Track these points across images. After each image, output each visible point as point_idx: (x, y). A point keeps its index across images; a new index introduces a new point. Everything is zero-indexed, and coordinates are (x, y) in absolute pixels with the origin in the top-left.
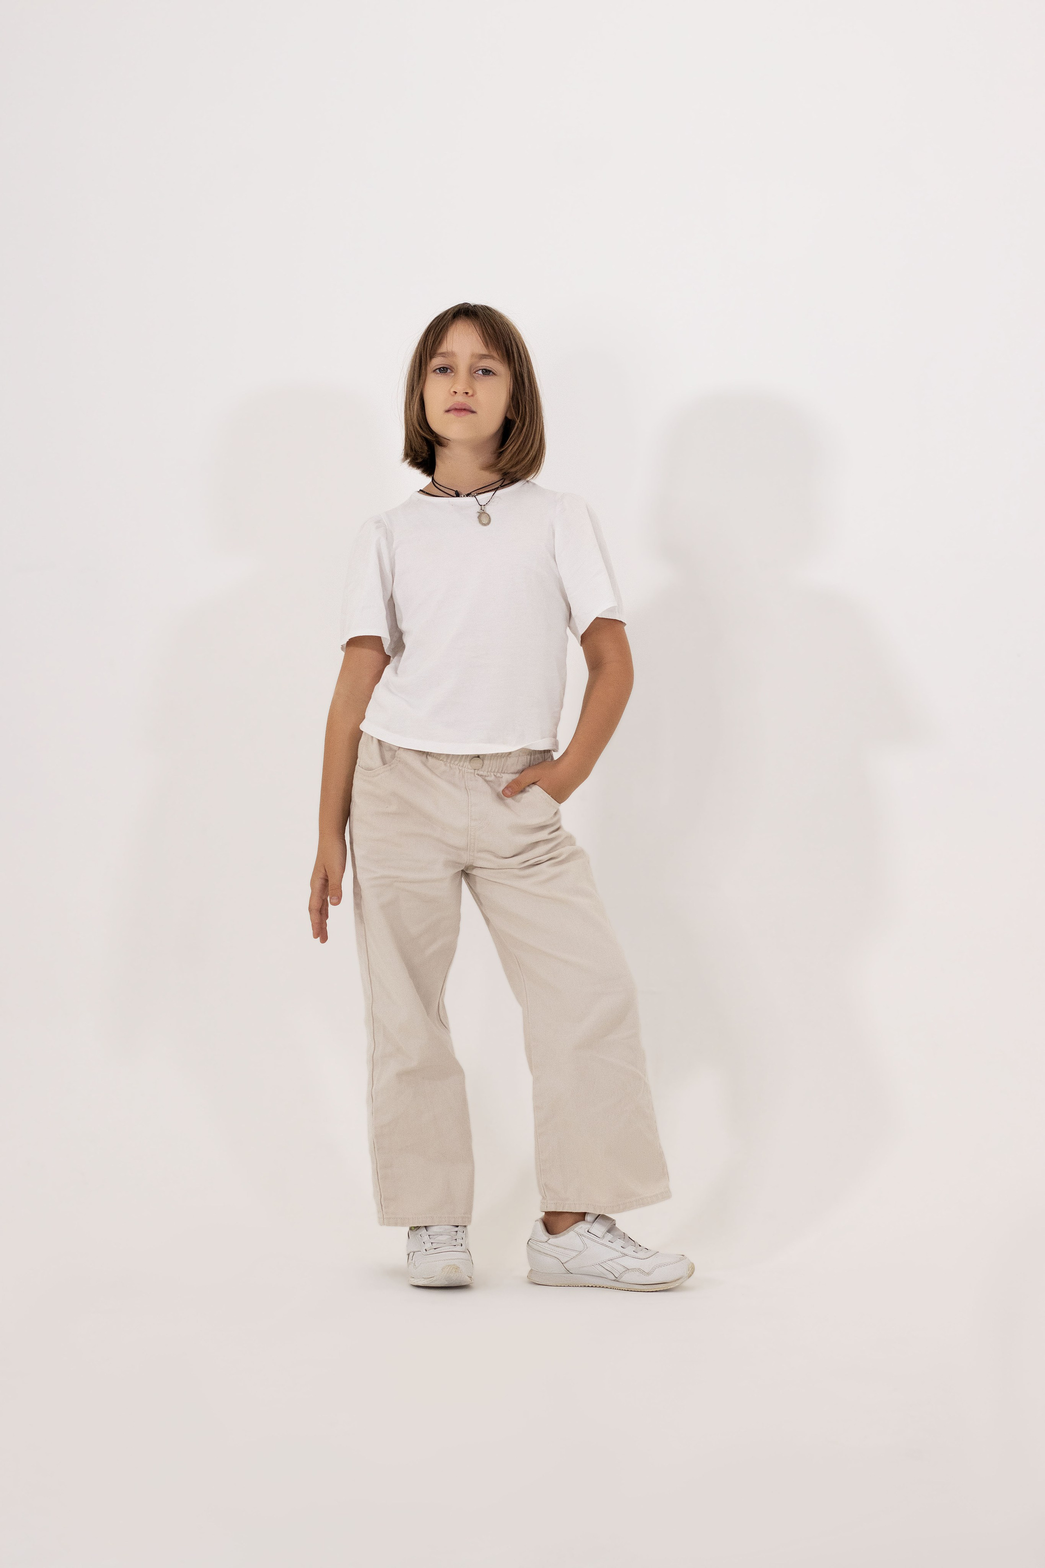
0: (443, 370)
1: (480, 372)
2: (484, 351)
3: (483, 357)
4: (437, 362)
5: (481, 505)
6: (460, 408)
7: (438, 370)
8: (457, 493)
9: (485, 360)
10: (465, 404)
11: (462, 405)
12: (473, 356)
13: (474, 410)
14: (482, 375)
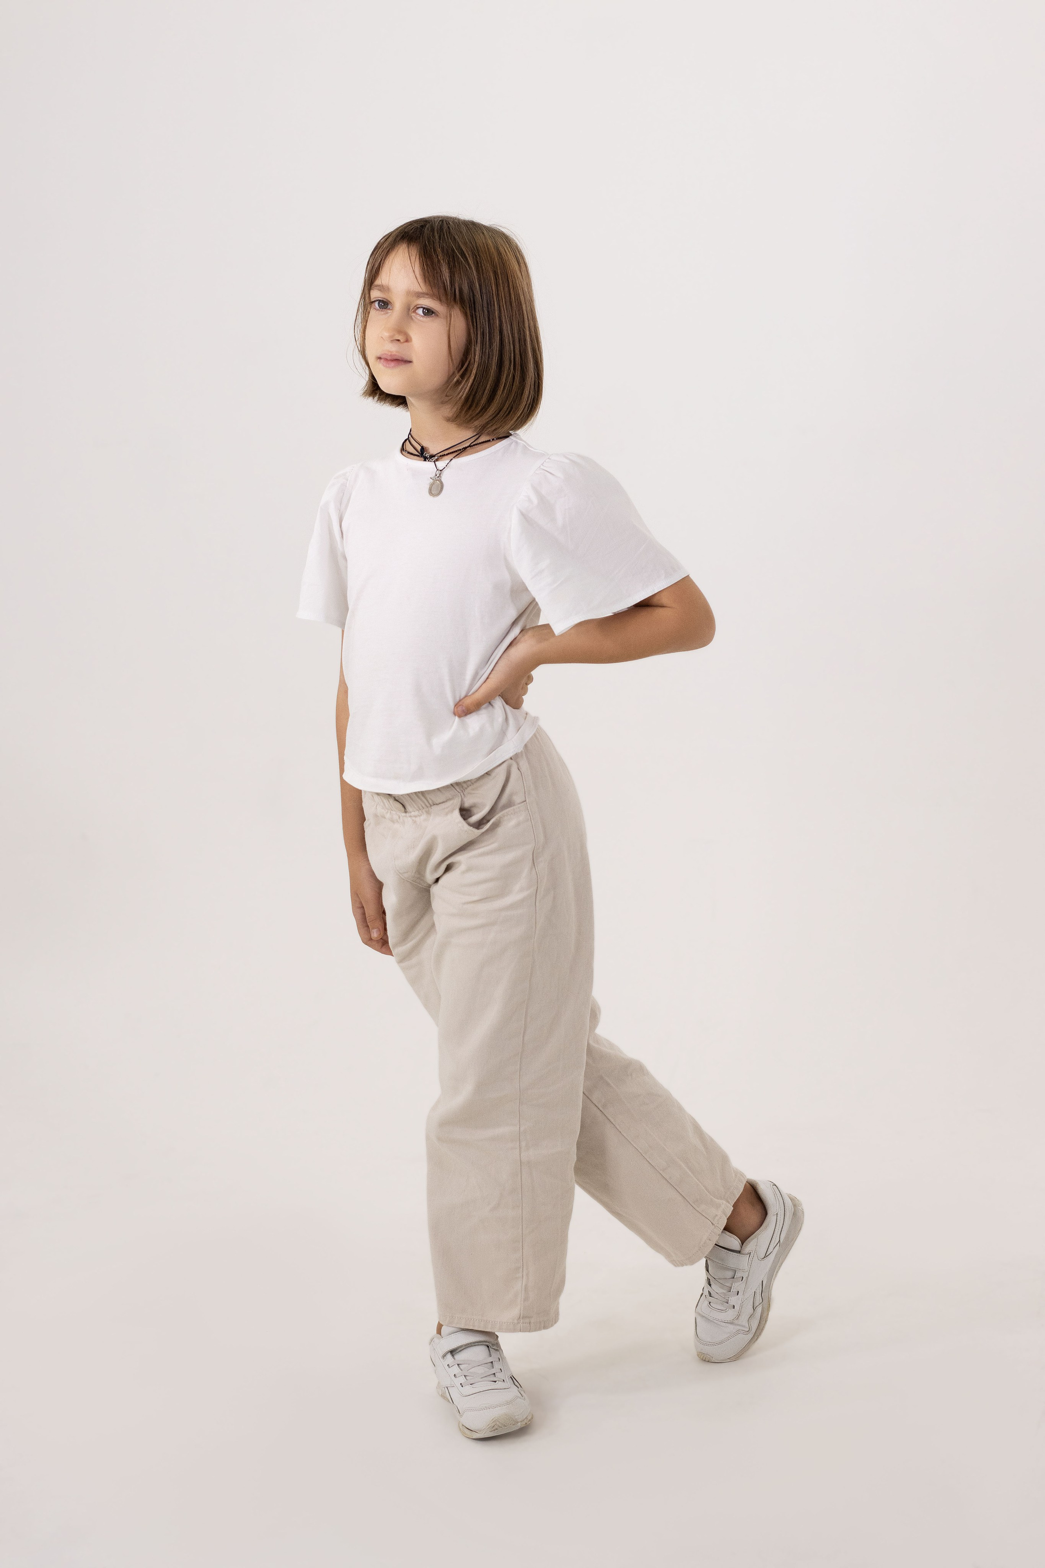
0: (384, 305)
1: (419, 312)
2: (425, 291)
4: (377, 292)
5: (438, 470)
6: (389, 358)
7: (378, 302)
8: (423, 449)
9: (422, 298)
10: (395, 353)
11: (391, 355)
12: (409, 293)
13: (409, 359)
14: (422, 315)
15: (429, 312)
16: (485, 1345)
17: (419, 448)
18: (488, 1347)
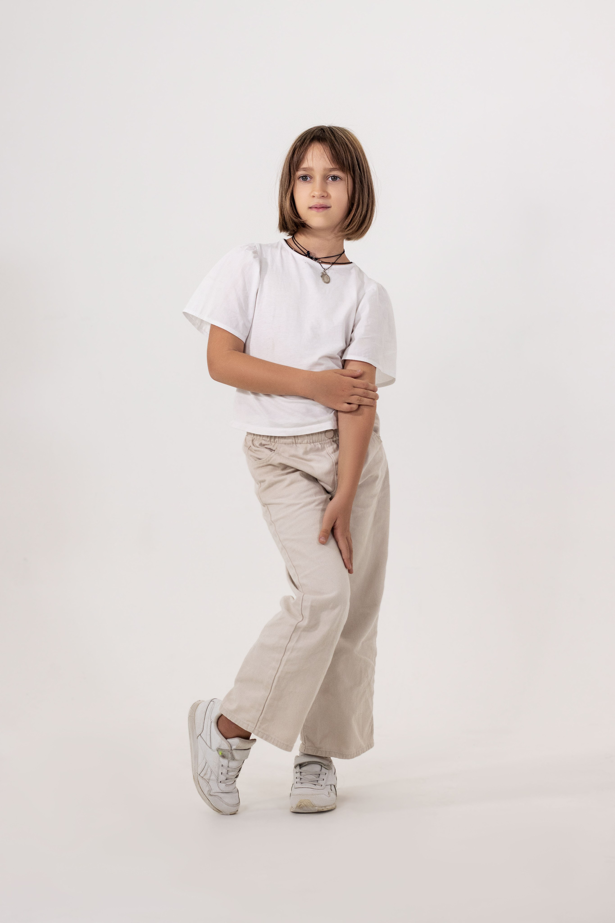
0: (305, 178)
1: (330, 179)
2: (334, 167)
3: (331, 170)
4: (300, 173)
5: (325, 269)
6: (319, 207)
7: (301, 178)
8: (308, 252)
9: (333, 171)
10: (322, 203)
11: (320, 205)
12: (325, 169)
13: (329, 206)
14: (331, 180)
15: (335, 178)
16: (320, 765)
17: (306, 252)
18: (322, 766)
